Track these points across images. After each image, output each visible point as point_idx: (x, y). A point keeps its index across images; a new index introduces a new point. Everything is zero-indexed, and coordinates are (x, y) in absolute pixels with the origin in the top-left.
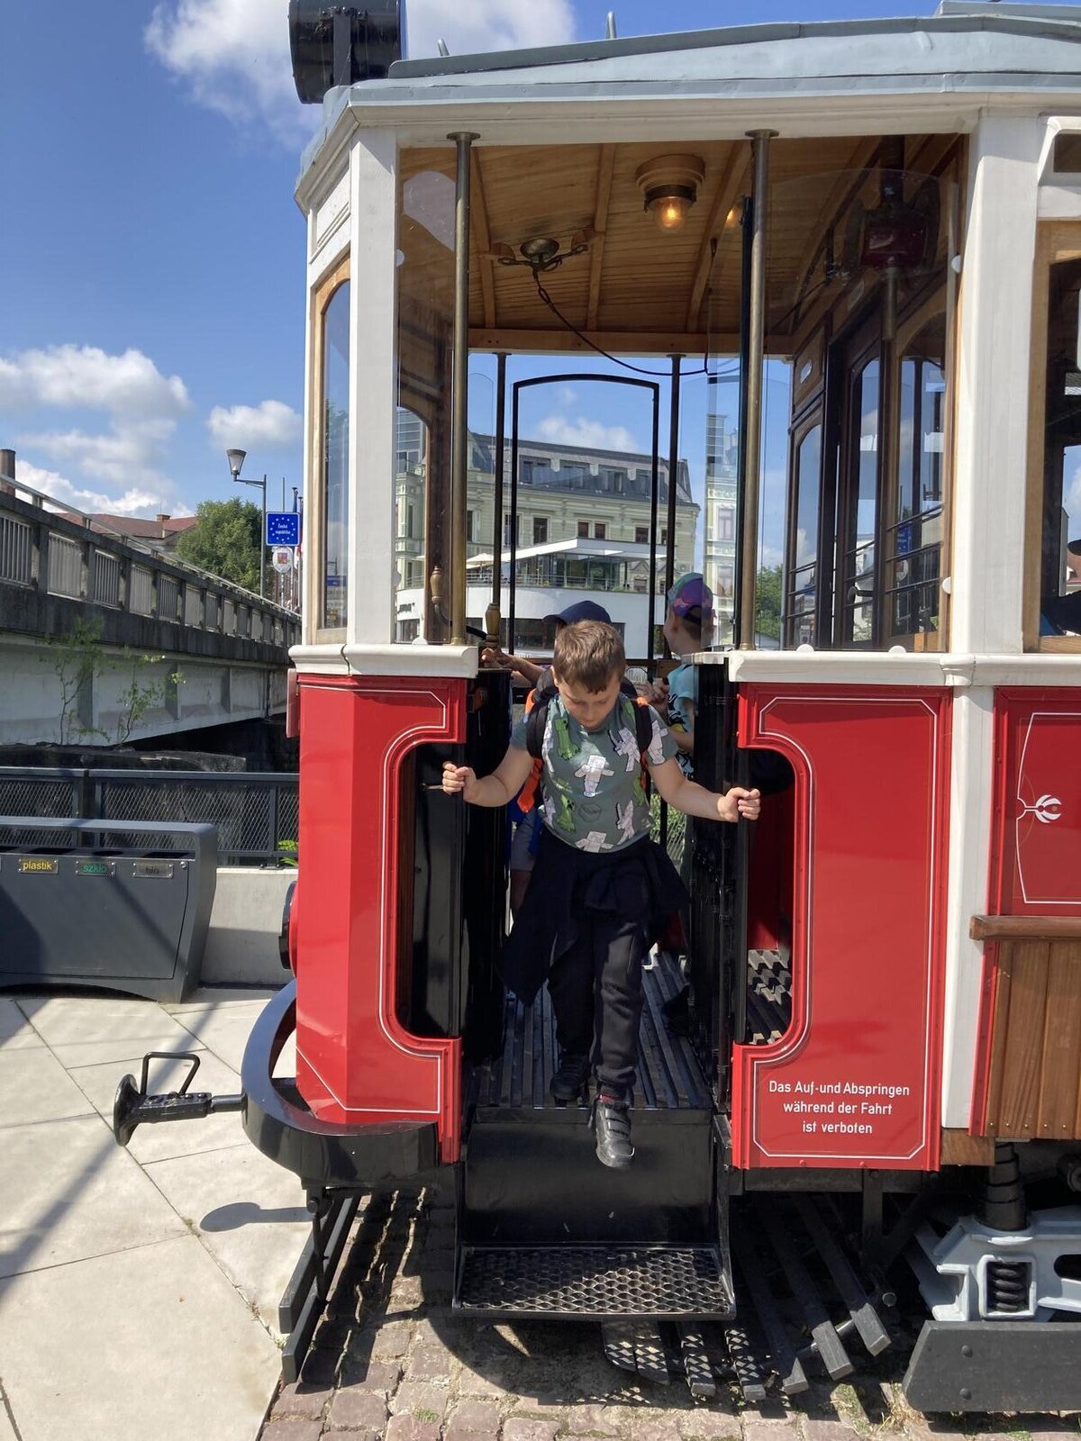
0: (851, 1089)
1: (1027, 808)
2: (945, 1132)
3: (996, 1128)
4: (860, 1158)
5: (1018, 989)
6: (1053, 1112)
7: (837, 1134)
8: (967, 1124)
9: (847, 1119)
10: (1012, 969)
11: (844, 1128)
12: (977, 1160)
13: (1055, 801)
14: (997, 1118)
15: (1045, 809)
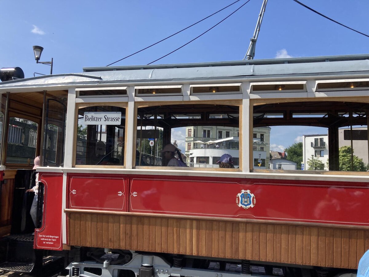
0: (51, 237)
1: (71, 192)
2: (64, 245)
3: (70, 244)
4: (51, 248)
5: (71, 221)
6: (77, 241)
7: (48, 244)
8: (66, 243)
9: (50, 241)
10: (70, 217)
11: (50, 243)
12: (68, 249)
13: (75, 191)
14: (70, 242)
15: (74, 192)
